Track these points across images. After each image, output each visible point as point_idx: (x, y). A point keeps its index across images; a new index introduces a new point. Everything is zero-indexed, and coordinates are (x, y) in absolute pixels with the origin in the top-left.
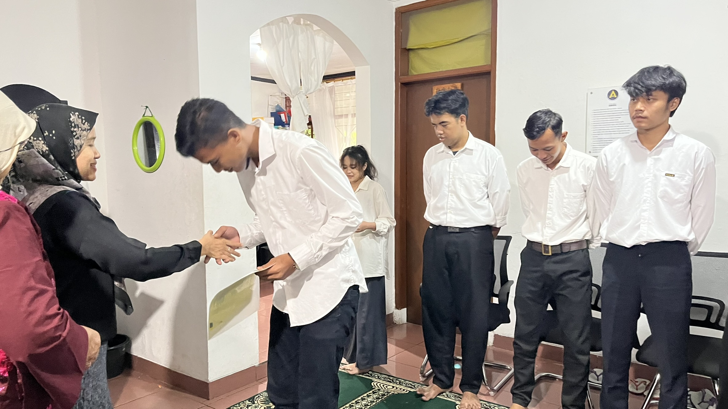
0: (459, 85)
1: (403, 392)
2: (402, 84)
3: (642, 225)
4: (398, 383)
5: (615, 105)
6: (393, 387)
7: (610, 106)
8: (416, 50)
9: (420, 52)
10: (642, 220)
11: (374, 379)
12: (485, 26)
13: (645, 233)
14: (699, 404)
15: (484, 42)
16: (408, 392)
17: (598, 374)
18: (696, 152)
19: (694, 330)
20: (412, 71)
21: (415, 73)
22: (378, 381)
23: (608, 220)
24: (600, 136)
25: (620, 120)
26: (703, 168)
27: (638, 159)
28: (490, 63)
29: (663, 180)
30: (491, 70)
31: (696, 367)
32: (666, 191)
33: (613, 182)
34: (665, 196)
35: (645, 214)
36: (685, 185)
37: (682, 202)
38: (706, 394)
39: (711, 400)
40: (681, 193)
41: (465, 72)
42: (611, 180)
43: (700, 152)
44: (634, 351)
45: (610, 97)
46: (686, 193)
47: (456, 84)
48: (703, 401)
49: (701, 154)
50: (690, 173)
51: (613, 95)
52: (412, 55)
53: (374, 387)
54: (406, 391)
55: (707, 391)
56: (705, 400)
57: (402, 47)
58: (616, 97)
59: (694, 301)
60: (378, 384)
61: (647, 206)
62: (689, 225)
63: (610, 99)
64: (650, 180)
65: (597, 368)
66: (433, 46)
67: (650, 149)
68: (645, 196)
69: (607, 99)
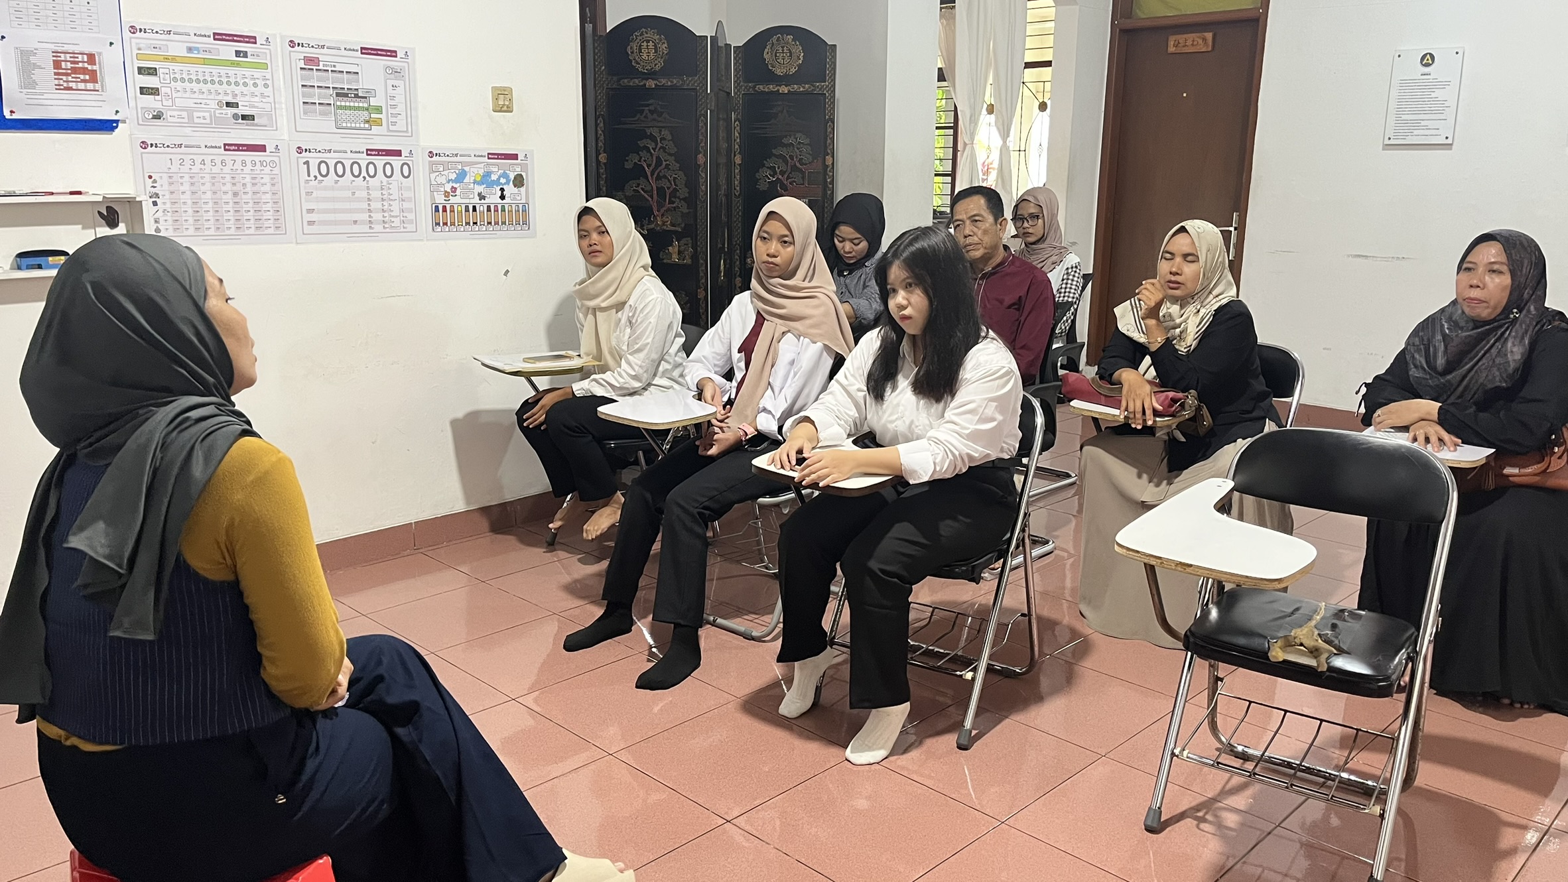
0: (1209, 36)
2: (1121, 31)
5: (1430, 74)
7: (1422, 75)
20: (1138, 12)
21: (1143, 16)
24: (1404, 117)
25: (1433, 95)
30: (1259, 17)
41: (1219, 18)
45: (1424, 63)
58: (1431, 63)
63: (1423, 65)
69: (1419, 65)
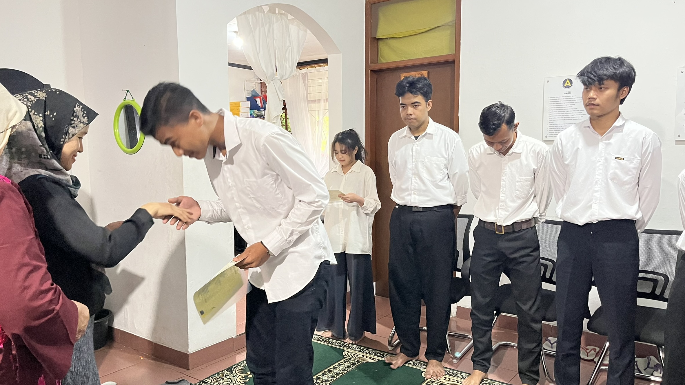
0: (425, 73)
1: (372, 361)
2: (372, 71)
3: (593, 205)
4: (368, 353)
5: (570, 93)
6: (363, 356)
7: (564, 94)
8: (385, 40)
9: (389, 41)
10: (594, 200)
11: (345, 349)
12: (450, 18)
13: (596, 212)
14: (645, 370)
15: (449, 32)
16: (377, 360)
17: (552, 343)
18: (644, 138)
19: (641, 302)
20: (382, 60)
21: (384, 62)
22: (349, 350)
23: (563, 200)
24: (555, 122)
25: (574, 107)
26: (650, 152)
27: (591, 143)
28: (454, 53)
29: (613, 163)
30: (455, 59)
31: (643, 335)
32: (615, 174)
33: (567, 165)
34: (615, 178)
35: (597, 195)
36: (634, 168)
37: (630, 183)
38: (651, 361)
39: (655, 366)
40: (630, 175)
41: (432, 61)
42: (566, 163)
43: (647, 137)
44: (586, 321)
45: (565, 86)
46: (634, 175)
47: (422, 72)
48: (648, 367)
49: (649, 139)
50: (638, 157)
51: (568, 83)
52: (381, 43)
53: (345, 357)
54: (375, 359)
55: (652, 357)
56: (650, 366)
57: (372, 37)
58: (570, 85)
59: (641, 275)
60: (349, 354)
61: (599, 187)
62: (636, 205)
63: (565, 87)
64: (601, 163)
65: (551, 337)
66: (400, 35)
67: (602, 134)
68: (597, 178)
69: (562, 87)
